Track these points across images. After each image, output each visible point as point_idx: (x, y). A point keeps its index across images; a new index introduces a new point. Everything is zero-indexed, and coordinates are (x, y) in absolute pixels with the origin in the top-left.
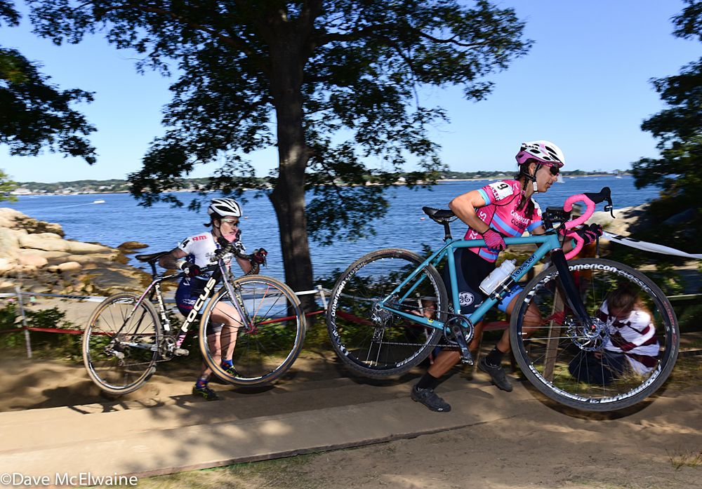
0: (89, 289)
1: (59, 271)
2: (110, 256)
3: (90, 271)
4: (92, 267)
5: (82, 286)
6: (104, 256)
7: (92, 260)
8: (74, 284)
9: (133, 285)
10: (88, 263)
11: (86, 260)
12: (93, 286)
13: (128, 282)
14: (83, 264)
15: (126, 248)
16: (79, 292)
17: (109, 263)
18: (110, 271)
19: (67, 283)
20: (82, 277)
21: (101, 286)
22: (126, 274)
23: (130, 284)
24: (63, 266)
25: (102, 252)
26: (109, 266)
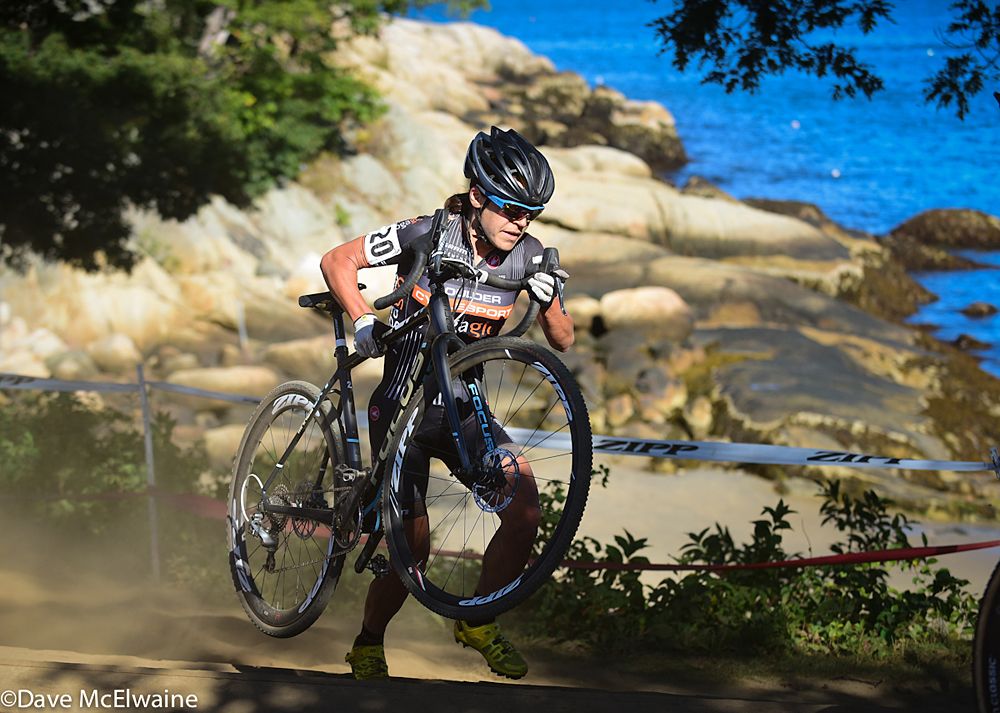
0: (701, 418)
1: (598, 325)
2: (830, 276)
3: (728, 336)
4: (739, 318)
5: (678, 399)
6: (807, 271)
7: (741, 285)
8: (645, 389)
9: (889, 419)
10: (726, 296)
11: (719, 285)
12: (719, 409)
13: (876, 402)
14: (699, 301)
15: (930, 240)
16: (656, 428)
17: (815, 304)
18: (814, 343)
19: (618, 381)
20: (684, 362)
21: (752, 407)
22: (874, 366)
23: (874, 413)
24: (619, 305)
25: (801, 251)
26: (814, 319)
